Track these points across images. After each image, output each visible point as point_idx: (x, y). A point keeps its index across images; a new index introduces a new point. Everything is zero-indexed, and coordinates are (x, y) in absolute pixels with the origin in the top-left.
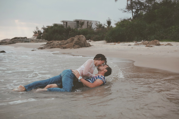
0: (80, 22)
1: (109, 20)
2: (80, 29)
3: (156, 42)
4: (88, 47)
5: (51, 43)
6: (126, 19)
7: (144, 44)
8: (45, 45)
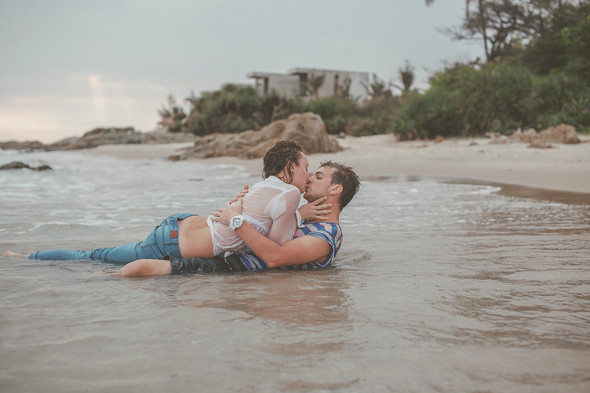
0: (309, 76)
1: (408, 67)
2: (311, 101)
3: (565, 132)
4: (330, 152)
5: (209, 141)
6: (465, 61)
7: (523, 139)
8: (189, 148)
